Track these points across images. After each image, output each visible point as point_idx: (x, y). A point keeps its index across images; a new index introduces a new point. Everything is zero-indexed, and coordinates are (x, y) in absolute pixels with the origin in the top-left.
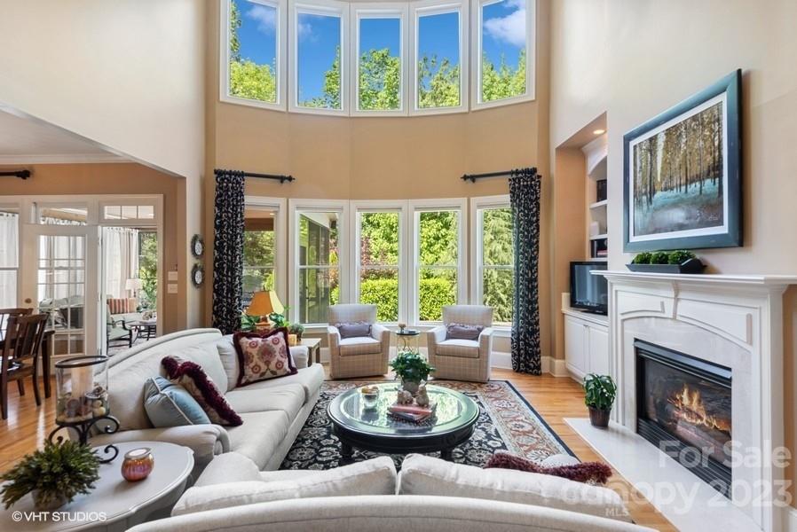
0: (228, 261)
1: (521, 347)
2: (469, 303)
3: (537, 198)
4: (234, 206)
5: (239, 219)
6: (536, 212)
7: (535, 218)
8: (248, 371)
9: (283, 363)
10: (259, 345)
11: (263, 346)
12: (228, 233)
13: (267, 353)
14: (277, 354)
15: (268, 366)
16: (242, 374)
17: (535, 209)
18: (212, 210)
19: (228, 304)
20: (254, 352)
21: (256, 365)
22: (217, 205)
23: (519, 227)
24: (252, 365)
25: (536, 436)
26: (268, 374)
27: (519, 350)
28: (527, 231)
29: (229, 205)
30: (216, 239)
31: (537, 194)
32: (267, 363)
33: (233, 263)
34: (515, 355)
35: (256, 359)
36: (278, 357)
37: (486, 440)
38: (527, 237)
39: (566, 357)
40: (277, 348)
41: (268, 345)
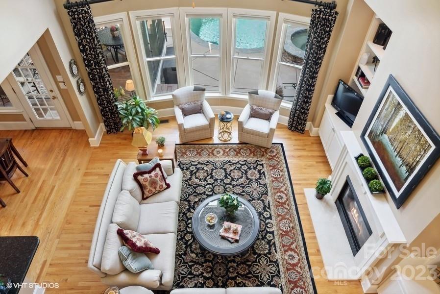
0: (98, 73)
1: (295, 120)
2: (267, 89)
3: (330, 31)
4: (89, 32)
5: (96, 42)
6: (327, 40)
7: (324, 46)
8: (146, 192)
9: (162, 185)
10: (149, 180)
11: (151, 180)
12: (91, 54)
13: (153, 183)
14: (159, 182)
15: (155, 189)
16: (143, 193)
17: (326, 39)
18: (74, 40)
19: (106, 98)
20: (147, 184)
21: (150, 190)
22: (76, 34)
23: (311, 49)
24: (148, 190)
25: (287, 207)
26: (157, 192)
27: (293, 121)
28: (317, 54)
29: (85, 32)
30: (84, 60)
31: (331, 27)
32: (155, 188)
33: (101, 73)
34: (291, 122)
35: (149, 187)
36: (160, 183)
37: (263, 211)
38: (315, 57)
39: (320, 126)
40: (158, 179)
41: (153, 179)
